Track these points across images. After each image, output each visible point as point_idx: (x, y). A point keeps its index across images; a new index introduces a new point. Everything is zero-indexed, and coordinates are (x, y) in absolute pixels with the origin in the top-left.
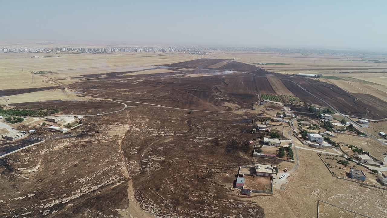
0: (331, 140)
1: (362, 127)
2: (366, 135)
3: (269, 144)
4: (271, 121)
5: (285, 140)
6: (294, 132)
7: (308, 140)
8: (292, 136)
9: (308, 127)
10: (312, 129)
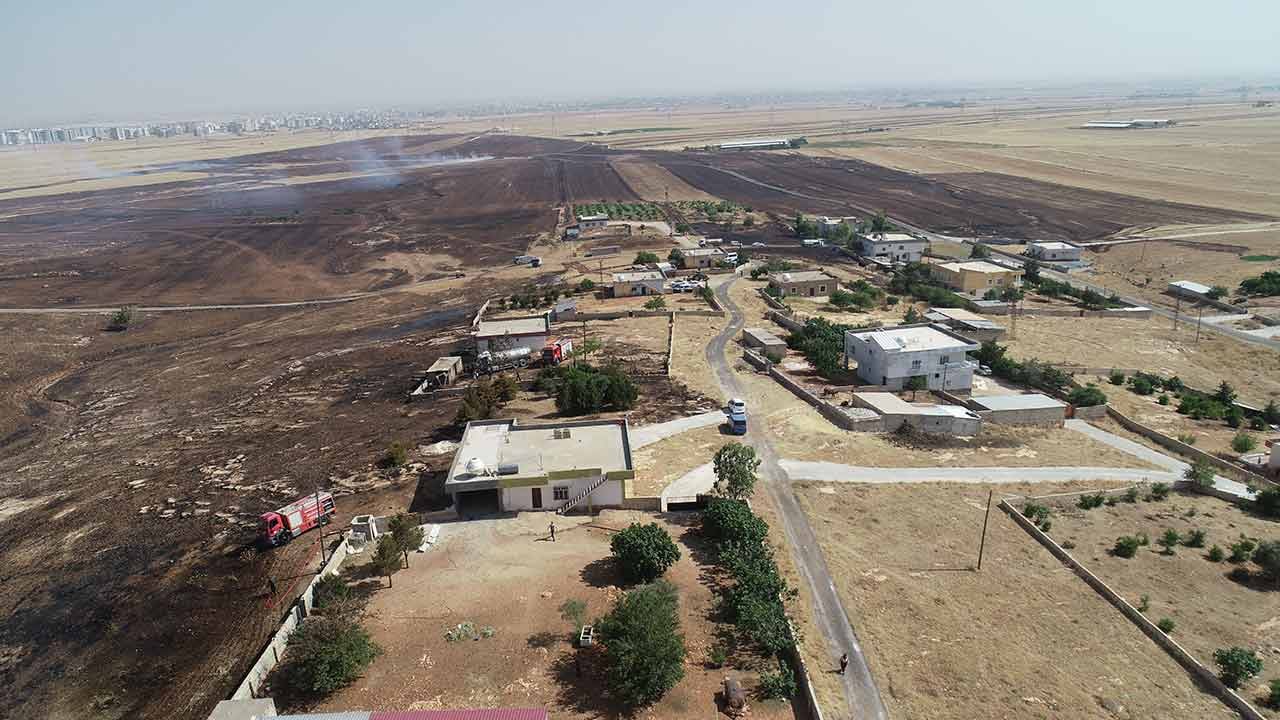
0: (1006, 355)
1: (1069, 272)
2: (1134, 306)
3: (510, 497)
4: (598, 297)
5: (683, 411)
6: (747, 341)
7: (859, 380)
8: (739, 368)
9: (825, 299)
10: (852, 310)
